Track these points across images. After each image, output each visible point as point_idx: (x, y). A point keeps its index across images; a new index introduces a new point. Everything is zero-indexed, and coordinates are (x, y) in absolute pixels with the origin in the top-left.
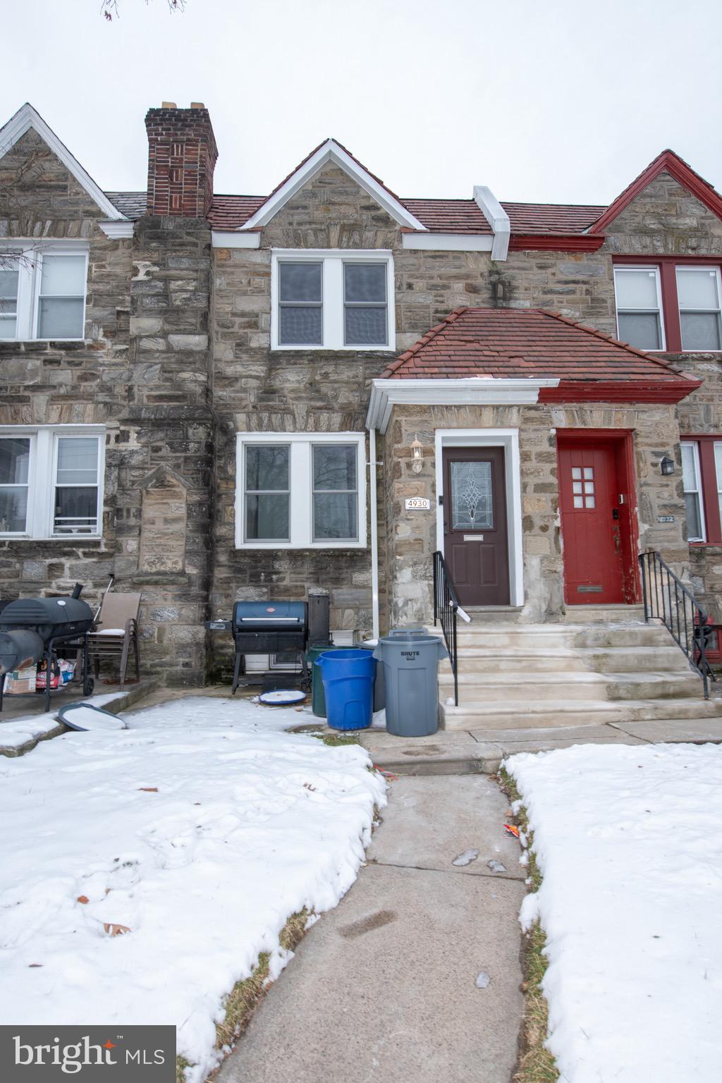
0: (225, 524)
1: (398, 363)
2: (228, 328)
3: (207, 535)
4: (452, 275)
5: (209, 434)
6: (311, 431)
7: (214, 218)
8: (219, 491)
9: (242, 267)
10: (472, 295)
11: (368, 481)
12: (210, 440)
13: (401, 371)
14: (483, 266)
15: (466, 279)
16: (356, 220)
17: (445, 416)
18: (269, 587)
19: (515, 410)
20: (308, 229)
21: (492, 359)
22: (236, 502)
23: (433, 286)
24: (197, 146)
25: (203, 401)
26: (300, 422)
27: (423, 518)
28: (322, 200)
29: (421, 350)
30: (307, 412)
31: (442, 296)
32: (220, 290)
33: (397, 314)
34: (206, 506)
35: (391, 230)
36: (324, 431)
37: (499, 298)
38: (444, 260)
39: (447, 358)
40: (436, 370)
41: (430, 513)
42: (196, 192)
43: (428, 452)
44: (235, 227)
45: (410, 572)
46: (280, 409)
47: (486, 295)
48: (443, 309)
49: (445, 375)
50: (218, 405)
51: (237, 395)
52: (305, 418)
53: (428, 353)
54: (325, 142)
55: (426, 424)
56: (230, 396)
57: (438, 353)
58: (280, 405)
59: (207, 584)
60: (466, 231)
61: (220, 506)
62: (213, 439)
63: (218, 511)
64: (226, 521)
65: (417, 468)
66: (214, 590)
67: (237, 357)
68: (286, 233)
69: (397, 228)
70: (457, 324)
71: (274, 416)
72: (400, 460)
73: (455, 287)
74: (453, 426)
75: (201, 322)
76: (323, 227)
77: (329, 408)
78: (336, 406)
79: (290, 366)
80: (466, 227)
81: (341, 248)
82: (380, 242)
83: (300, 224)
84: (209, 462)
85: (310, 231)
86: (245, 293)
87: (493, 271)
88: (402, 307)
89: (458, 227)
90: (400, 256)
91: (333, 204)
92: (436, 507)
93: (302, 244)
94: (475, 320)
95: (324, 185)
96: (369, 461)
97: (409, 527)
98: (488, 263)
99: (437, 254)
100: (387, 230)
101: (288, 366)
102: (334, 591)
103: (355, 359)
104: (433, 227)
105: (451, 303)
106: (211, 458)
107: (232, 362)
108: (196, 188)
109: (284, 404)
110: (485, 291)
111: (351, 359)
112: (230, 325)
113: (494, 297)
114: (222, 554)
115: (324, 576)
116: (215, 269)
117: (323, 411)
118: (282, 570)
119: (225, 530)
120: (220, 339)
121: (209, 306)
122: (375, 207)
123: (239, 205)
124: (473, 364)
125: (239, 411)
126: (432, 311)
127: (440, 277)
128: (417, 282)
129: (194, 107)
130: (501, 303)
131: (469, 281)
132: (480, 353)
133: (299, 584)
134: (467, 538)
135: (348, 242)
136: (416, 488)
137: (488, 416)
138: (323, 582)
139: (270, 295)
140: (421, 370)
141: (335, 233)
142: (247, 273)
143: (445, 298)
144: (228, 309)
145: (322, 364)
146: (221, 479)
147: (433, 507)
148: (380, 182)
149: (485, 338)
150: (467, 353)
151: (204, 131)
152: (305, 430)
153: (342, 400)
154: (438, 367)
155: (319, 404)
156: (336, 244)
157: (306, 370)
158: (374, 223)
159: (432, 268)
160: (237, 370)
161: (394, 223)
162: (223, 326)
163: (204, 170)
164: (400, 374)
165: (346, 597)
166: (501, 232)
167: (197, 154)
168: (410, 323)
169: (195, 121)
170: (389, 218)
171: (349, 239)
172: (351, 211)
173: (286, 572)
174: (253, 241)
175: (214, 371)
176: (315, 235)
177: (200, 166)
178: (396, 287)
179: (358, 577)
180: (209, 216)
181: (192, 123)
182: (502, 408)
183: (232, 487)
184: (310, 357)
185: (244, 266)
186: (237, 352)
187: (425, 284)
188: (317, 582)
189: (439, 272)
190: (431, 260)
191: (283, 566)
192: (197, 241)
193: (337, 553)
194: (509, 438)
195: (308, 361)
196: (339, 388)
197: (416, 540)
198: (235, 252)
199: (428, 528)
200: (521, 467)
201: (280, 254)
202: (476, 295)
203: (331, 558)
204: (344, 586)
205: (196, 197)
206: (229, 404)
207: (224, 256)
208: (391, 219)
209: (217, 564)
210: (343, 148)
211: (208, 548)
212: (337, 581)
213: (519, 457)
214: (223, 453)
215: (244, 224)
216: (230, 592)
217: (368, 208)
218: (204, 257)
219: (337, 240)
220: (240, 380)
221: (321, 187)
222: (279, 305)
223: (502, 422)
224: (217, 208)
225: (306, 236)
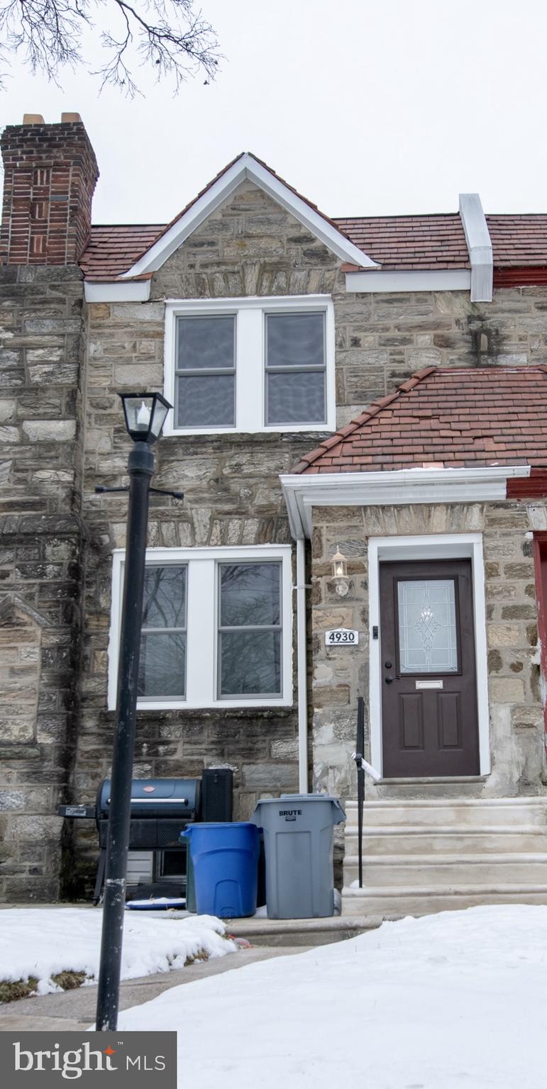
0: (94, 676)
1: (320, 451)
2: (105, 408)
3: (69, 690)
4: (415, 324)
5: (74, 553)
6: (216, 545)
7: (91, 262)
8: (88, 631)
9: (126, 327)
10: (444, 350)
11: (295, 612)
12: (75, 561)
13: (322, 462)
14: (459, 310)
15: (435, 329)
16: (281, 258)
17: (381, 521)
18: (154, 763)
19: (476, 509)
20: (215, 273)
21: (450, 441)
22: (110, 645)
23: (388, 340)
24: (68, 171)
25: (68, 508)
26: (201, 533)
27: (350, 657)
28: (236, 233)
29: (355, 432)
30: (210, 519)
31: (401, 353)
32: (95, 359)
33: (338, 381)
34: (68, 650)
35: (330, 267)
36: (234, 544)
37: (483, 353)
38: (405, 305)
39: (388, 442)
40: (369, 459)
41: (359, 650)
42: (65, 231)
43: (356, 568)
44: (117, 275)
45: (332, 729)
46: (174, 516)
47: (463, 349)
48: (402, 372)
49: (379, 466)
50: (88, 513)
51: (114, 498)
52: (208, 526)
53: (363, 437)
54: (239, 158)
55: (355, 531)
56: (105, 501)
57: (378, 436)
58: (173, 510)
59: (67, 759)
60: (433, 266)
61: (88, 650)
62: (80, 559)
63: (86, 658)
64: (95, 672)
65: (342, 590)
66: (77, 769)
67: (115, 448)
68: (185, 280)
69: (338, 264)
70: (416, 393)
71: (164, 526)
72: (319, 579)
73: (419, 341)
74: (391, 532)
75: (68, 403)
76: (236, 269)
77: (241, 513)
78: (252, 510)
79: (189, 457)
80: (434, 260)
81: (261, 295)
82: (314, 284)
83: (204, 266)
84: (74, 591)
85: (217, 275)
86: (128, 362)
87: (474, 316)
88: (344, 370)
89: (422, 260)
90: (342, 302)
91: (250, 236)
92: (368, 641)
93: (207, 292)
94: (442, 386)
95: (239, 212)
96: (295, 585)
97: (330, 669)
98: (466, 305)
99: (394, 296)
100: (324, 268)
101: (185, 457)
102: (245, 768)
103: (279, 444)
104: (387, 261)
105: (414, 363)
106: (76, 585)
107: (108, 454)
108: (65, 226)
109: (180, 509)
110: (462, 344)
111: (273, 444)
112: (107, 405)
113: (475, 352)
114: (90, 717)
115: (231, 747)
116: (89, 330)
117: (234, 516)
118: (173, 738)
119: (94, 684)
120: (93, 424)
121: (78, 382)
122: (309, 239)
123: (127, 240)
124: (420, 449)
125: (117, 520)
126: (386, 374)
127: (398, 328)
128: (366, 336)
129: (67, 121)
130: (485, 359)
131: (439, 332)
132: (436, 434)
133: (195, 757)
134: (421, 685)
135: (270, 287)
136: (340, 616)
137: (440, 517)
138: (230, 755)
139: (162, 362)
140: (348, 460)
141: (252, 277)
142: (131, 334)
143: (405, 357)
144: (106, 383)
145: (233, 452)
146: (91, 614)
147: (364, 642)
148: (313, 207)
149: (448, 411)
150: (417, 434)
151: (77, 151)
152: (207, 543)
153: (260, 501)
154: (373, 455)
155: (228, 507)
156: (254, 290)
157: (210, 461)
158: (306, 260)
159: (388, 316)
160: (116, 465)
161: (334, 258)
162: (97, 406)
163: (76, 202)
164: (320, 466)
165: (262, 776)
166: (479, 265)
167: (67, 182)
168: (356, 392)
169: (65, 139)
170: (327, 252)
171: (272, 282)
172: (275, 245)
173: (178, 742)
174: (141, 292)
175: (84, 467)
176: (226, 280)
177: (71, 197)
178: (336, 345)
179: (280, 748)
180: (83, 260)
181: (61, 142)
182: (457, 507)
183: (105, 624)
184: (215, 444)
185: (128, 326)
186: (116, 441)
187: (377, 338)
188: (222, 754)
189: (397, 321)
190: (386, 305)
191: (172, 733)
192: (64, 296)
193: (249, 714)
194: (470, 547)
195: (213, 449)
196: (256, 484)
197: (340, 686)
198: (115, 307)
199: (357, 670)
200: (486, 585)
201: (176, 307)
202: (449, 350)
203: (241, 721)
204: (259, 761)
205: (65, 237)
206: (103, 511)
207: (101, 313)
208: (330, 253)
209: (82, 731)
210: (264, 165)
211: (68, 709)
212: (250, 754)
213: (484, 572)
214: (93, 578)
215: (129, 269)
216: (99, 770)
217: (298, 240)
218: (74, 317)
219: (255, 285)
220: (119, 478)
221: (234, 215)
222: (176, 374)
223: (459, 525)
224: (95, 247)
225: (212, 281)
